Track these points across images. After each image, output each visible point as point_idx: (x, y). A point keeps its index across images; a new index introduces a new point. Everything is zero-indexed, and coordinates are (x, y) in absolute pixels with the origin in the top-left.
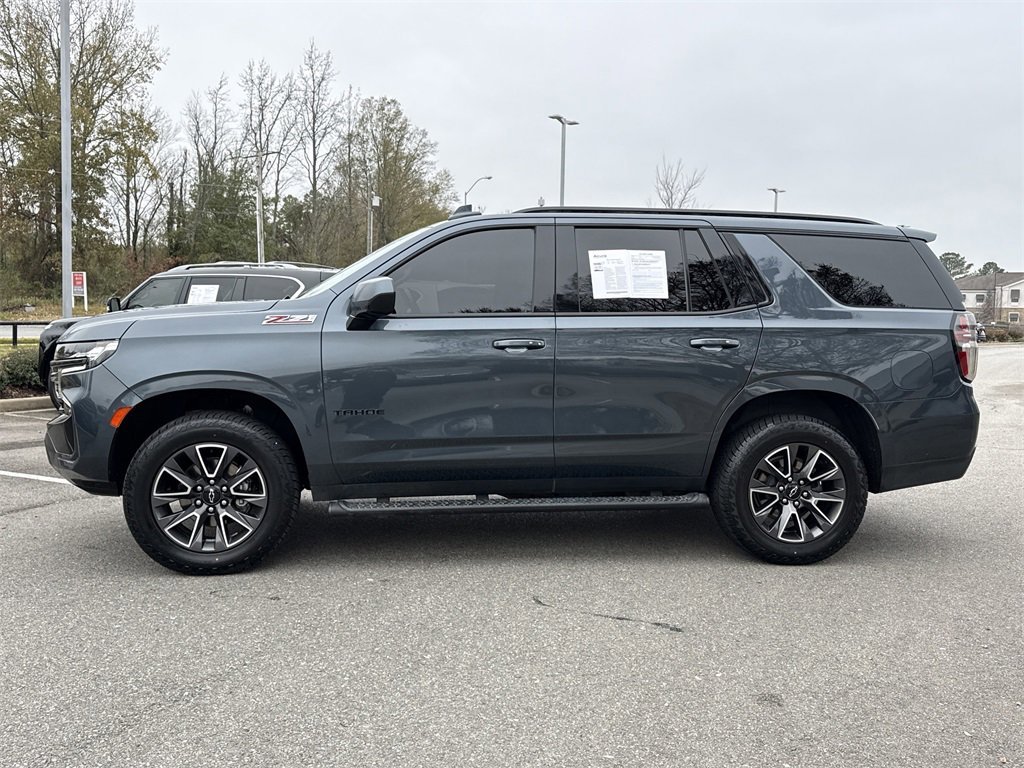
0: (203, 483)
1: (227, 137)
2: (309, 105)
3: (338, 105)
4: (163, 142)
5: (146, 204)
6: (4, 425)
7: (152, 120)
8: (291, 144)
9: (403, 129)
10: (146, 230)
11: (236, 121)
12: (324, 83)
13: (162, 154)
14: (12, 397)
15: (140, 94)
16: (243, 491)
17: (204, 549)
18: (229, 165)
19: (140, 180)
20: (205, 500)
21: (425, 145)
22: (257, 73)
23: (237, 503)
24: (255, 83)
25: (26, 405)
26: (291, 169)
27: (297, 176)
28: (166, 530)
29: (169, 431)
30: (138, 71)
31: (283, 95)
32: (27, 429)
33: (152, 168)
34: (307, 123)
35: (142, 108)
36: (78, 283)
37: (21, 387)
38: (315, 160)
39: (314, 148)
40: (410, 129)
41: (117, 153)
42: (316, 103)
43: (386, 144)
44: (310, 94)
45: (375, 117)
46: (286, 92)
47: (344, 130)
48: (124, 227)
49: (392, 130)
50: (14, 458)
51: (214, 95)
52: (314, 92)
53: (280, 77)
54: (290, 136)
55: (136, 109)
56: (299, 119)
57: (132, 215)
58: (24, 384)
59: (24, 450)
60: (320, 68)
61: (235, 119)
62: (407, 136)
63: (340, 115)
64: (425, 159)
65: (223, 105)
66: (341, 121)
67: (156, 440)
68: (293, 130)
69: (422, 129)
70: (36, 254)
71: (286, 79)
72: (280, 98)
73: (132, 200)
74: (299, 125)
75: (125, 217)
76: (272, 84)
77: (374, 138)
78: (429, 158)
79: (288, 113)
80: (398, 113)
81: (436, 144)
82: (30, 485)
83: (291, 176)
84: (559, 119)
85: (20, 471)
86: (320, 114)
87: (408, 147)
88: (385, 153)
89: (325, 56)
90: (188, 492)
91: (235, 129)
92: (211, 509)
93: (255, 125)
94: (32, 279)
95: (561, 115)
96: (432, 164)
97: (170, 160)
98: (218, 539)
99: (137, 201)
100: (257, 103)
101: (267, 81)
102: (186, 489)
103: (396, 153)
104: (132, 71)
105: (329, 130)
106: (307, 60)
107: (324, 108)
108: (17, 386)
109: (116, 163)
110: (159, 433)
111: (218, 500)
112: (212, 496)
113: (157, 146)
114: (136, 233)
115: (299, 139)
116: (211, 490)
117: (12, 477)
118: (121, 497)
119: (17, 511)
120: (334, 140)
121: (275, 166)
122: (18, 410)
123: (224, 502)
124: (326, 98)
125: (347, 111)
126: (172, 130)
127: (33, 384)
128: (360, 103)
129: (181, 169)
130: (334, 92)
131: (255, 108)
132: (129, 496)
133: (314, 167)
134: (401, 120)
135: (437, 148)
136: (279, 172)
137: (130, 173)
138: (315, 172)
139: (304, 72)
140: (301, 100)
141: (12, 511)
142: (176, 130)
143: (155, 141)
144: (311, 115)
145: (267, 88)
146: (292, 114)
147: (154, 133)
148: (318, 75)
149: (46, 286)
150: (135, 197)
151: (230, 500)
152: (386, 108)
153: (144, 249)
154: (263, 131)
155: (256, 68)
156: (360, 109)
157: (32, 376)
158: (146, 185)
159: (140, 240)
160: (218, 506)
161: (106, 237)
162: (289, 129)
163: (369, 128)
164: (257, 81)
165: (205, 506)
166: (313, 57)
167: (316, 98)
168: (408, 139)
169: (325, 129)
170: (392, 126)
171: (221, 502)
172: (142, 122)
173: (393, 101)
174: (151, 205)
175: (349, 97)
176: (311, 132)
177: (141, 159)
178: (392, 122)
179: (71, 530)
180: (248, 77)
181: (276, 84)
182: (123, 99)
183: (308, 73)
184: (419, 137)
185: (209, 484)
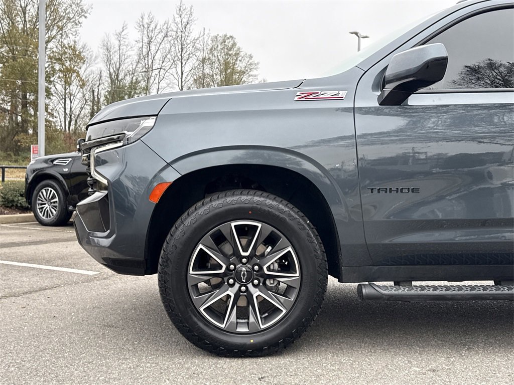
0: (236, 261)
1: (128, 60)
2: (179, 40)
3: (197, 39)
4: (88, 65)
5: (76, 104)
6: (2, 232)
7: (81, 50)
8: (167, 65)
9: (237, 54)
10: (76, 121)
11: (134, 50)
12: (188, 26)
13: (87, 72)
14: (5, 214)
15: (74, 34)
16: (273, 271)
17: (239, 330)
18: (128, 79)
19: (74, 88)
20: (238, 279)
21: (251, 64)
22: (146, 21)
23: (268, 282)
24: (145, 27)
25: (15, 219)
26: (166, 81)
27: (170, 85)
28: (202, 309)
29: (206, 208)
30: (73, 20)
31: (163, 34)
32: (20, 235)
33: (81, 80)
34: (177, 51)
35: (75, 42)
36: (35, 152)
37: (10, 208)
38: (182, 74)
39: (182, 67)
40: (242, 54)
41: (60, 71)
42: (183, 38)
43: (227, 64)
44: (180, 33)
45: (220, 47)
46: (164, 31)
47: (200, 55)
48: (63, 119)
49: (230, 55)
50: (16, 253)
51: (119, 36)
52: (182, 32)
53: (161, 23)
54: (166, 60)
55: (72, 43)
56: (173, 49)
57: (68, 111)
58: (12, 206)
59: (21, 247)
60: (186, 16)
61: (133, 49)
62: (240, 58)
63: (198, 46)
64: (251, 73)
65: (125, 42)
66: (198, 50)
67: (193, 216)
68: (169, 56)
69: (250, 54)
70: (9, 134)
71: (165, 24)
72: (161, 36)
73: (68, 101)
74: (173, 53)
75: (63, 113)
76: (156, 27)
77: (219, 60)
78: (253, 72)
79: (166, 45)
80: (234, 44)
81: (258, 63)
82: (35, 272)
83: (166, 85)
84: (356, 34)
85: (24, 262)
86: (186, 45)
87: (240, 66)
88: (226, 70)
89: (189, 9)
90: (222, 271)
91: (132, 55)
92: (243, 288)
93: (144, 53)
94: (6, 151)
95: (358, 31)
96: (255, 76)
97: (91, 76)
98: (252, 319)
99: (71, 102)
100: (146, 40)
101: (153, 26)
102: (220, 267)
103: (233, 69)
104: (69, 19)
105: (191, 55)
106: (178, 11)
107: (188, 41)
108: (7, 207)
109: (59, 77)
110: (196, 209)
111: (250, 279)
112: (244, 275)
113: (84, 67)
114: (70, 123)
115: (172, 61)
116: (244, 269)
117: (19, 266)
118: (156, 275)
119: (31, 293)
120: (194, 62)
121: (157, 79)
122: (9, 223)
123: (256, 282)
124: (189, 35)
125: (202, 44)
126: (93, 57)
127: (19, 205)
128: (210, 37)
129: (98, 83)
130: (195, 31)
131: (145, 43)
132: (166, 273)
133: (182, 79)
134: (235, 49)
135: (259, 66)
136: (159, 83)
137: (68, 83)
138: (182, 82)
139: (176, 19)
140: (174, 37)
141: (26, 293)
142: (96, 57)
143: (83, 63)
144: (180, 47)
145: (152, 31)
146: (168, 46)
147: (82, 59)
148: (185, 20)
149: (15, 155)
150: (70, 99)
151: (262, 280)
152: (227, 41)
153: (75, 133)
154: (150, 57)
155: (146, 17)
156: (210, 42)
157: (19, 200)
158: (77, 91)
159: (72, 127)
160: (250, 286)
161: (53, 124)
162: (166, 56)
163: (216, 54)
164: (146, 26)
165: (237, 286)
166: (182, 9)
167: (183, 35)
168: (240, 61)
169: (189, 54)
170: (230, 53)
171: (252, 282)
172: (76, 51)
173: (231, 37)
174: (79, 105)
175: (203, 35)
176: (180, 57)
177: (74, 75)
178: (230, 50)
179: (84, 309)
180: (141, 23)
181: (158, 27)
182: (63, 37)
183: (178, 20)
184: (247, 59)
185: (241, 262)
